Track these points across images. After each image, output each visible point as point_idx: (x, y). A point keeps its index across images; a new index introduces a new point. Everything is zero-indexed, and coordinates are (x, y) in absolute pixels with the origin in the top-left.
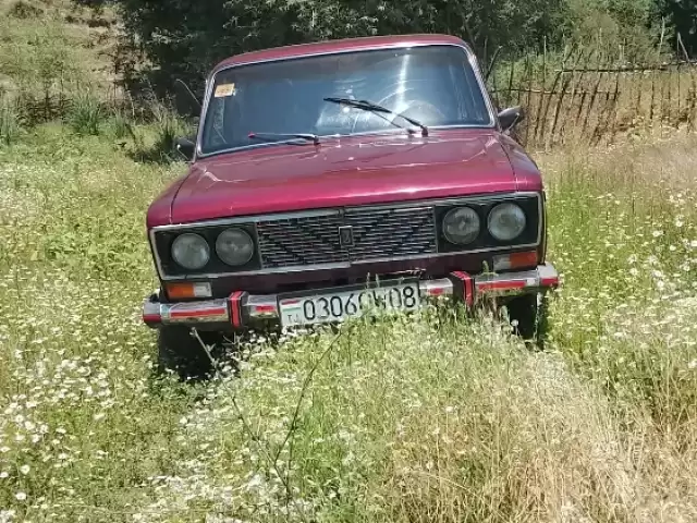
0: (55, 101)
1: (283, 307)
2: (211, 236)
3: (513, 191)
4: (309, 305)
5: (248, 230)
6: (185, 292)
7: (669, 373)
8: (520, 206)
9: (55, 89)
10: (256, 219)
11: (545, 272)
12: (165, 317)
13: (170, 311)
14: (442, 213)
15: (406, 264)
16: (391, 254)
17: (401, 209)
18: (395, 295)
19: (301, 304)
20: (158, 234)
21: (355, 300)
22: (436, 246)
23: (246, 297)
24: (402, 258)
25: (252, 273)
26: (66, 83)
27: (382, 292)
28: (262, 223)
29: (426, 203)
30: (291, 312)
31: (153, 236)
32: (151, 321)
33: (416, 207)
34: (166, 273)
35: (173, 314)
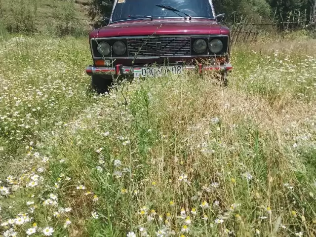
0: (70, 29)
1: (135, 70)
2: (111, 43)
3: (219, 34)
4: (144, 71)
5: (124, 41)
6: (101, 63)
7: (269, 89)
8: (221, 40)
9: (70, 25)
10: (127, 38)
11: (228, 65)
12: (94, 72)
13: (95, 69)
14: (194, 40)
15: (179, 59)
16: (174, 54)
17: (179, 37)
18: (174, 69)
19: (141, 70)
20: (93, 41)
21: (160, 70)
22: (190, 52)
23: (122, 66)
24: (178, 56)
25: (125, 58)
26: (74, 23)
27: (170, 68)
28: (130, 39)
29: (188, 36)
30: (137, 72)
31: (91, 42)
32: (89, 73)
33: (185, 37)
34: (95, 56)
35: (96, 71)
